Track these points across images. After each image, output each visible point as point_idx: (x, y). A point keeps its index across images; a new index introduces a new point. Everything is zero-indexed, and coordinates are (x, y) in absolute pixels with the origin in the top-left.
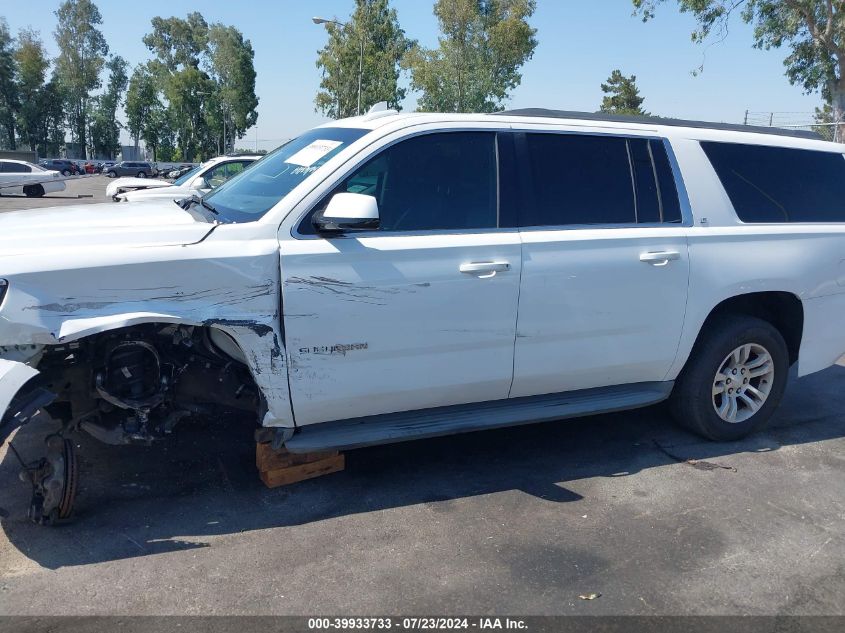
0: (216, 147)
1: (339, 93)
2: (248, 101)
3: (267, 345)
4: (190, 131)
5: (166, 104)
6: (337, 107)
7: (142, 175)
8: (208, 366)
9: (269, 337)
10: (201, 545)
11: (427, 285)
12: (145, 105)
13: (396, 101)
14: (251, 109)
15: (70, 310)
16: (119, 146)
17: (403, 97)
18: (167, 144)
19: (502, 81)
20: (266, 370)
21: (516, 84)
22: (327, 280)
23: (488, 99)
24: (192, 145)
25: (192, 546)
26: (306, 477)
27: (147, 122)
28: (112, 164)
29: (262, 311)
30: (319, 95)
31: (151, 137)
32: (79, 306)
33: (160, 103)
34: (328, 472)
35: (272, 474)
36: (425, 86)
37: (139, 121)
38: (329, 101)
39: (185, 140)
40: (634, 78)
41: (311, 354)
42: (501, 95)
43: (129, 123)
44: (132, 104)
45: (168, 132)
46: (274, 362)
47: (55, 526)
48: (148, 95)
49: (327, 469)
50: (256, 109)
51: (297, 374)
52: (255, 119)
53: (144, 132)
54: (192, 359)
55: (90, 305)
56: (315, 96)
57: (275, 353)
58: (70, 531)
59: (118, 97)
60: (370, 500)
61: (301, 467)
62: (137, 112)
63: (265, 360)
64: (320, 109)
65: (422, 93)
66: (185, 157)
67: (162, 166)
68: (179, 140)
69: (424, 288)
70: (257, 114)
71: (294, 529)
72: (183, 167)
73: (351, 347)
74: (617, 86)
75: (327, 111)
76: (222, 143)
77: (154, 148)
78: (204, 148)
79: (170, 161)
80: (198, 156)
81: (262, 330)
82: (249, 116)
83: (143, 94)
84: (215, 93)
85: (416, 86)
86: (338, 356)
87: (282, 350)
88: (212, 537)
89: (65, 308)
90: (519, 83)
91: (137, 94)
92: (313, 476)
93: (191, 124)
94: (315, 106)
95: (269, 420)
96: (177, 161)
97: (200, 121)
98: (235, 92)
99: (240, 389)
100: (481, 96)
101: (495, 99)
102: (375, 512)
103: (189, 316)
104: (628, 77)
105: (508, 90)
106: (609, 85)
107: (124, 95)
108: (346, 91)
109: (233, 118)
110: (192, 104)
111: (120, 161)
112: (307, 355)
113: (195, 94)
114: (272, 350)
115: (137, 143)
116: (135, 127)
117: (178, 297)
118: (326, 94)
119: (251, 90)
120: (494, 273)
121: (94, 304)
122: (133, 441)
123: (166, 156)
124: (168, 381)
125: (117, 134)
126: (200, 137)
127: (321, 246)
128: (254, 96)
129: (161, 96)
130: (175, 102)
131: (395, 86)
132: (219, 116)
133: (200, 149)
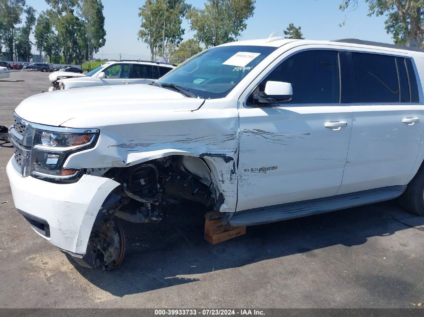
0: (83, 56)
1: (150, 31)
2: (100, 33)
3: (229, 167)
4: (69, 48)
5: (56, 33)
6: (149, 37)
7: (44, 70)
8: (179, 177)
9: (231, 163)
10: (195, 280)
11: (309, 134)
12: (45, 33)
13: (180, 35)
14: (102, 37)
15: (133, 148)
16: (31, 55)
17: (183, 34)
18: (57, 54)
19: (237, 27)
20: (227, 182)
21: (244, 29)
22: (261, 131)
23: (230, 36)
24: (71, 55)
25: (189, 281)
26: (229, 238)
27: (46, 42)
28: (28, 64)
29: (229, 149)
30: (141, 31)
31: (48, 50)
32: (137, 145)
33: (53, 32)
34: (239, 235)
35: (215, 237)
36: (198, 28)
37: (42, 41)
38: (145, 34)
39: (67, 52)
40: (300, 28)
41: (249, 173)
42: (236, 34)
43: (36, 42)
44: (38, 32)
45: (57, 48)
46: (232, 177)
47: (112, 270)
48: (47, 28)
49: (239, 233)
50: (105, 37)
51: (242, 183)
52: (104, 43)
53: (44, 47)
54: (170, 174)
55: (142, 145)
56: (138, 31)
57: (233, 172)
58: (118, 273)
59: (30, 29)
60: (270, 251)
61: (227, 233)
62: (41, 36)
63: (227, 176)
64: (140, 39)
65: (196, 32)
66: (67, 61)
67: (55, 66)
68: (64, 52)
69: (307, 136)
70: (105, 40)
71: (241, 269)
72: (67, 67)
73: (269, 169)
74: (291, 31)
75: (144, 40)
76: (87, 54)
77: (50, 56)
78: (77, 57)
79: (59, 63)
80: (74, 61)
81: (228, 159)
82: (101, 41)
83: (44, 27)
84: (82, 28)
85: (192, 28)
86: (262, 173)
87: (236, 171)
88: (198, 275)
89: (129, 146)
90: (246, 29)
91: (41, 27)
92: (232, 237)
93: (70, 44)
94: (138, 37)
95: (223, 208)
96: (63, 63)
97: (75, 43)
98: (93, 28)
99: (197, 190)
100: (226, 34)
101: (233, 36)
102: (278, 259)
103: (193, 152)
104: (297, 28)
105: (240, 32)
106: (288, 31)
107: (34, 28)
108: (154, 29)
109: (92, 41)
110: (70, 33)
111: (32, 63)
112: (247, 173)
113: (72, 28)
114: (232, 171)
115: (41, 53)
116: (39, 45)
117: (188, 140)
118: (144, 31)
119: (102, 27)
120: (340, 128)
121: (144, 144)
122: (152, 221)
123: (57, 61)
124: (160, 186)
125: (30, 48)
126: (75, 51)
127: (258, 112)
128: (103, 30)
129: (53, 29)
130: (62, 32)
131: (180, 28)
132: (85, 40)
133: (74, 57)
